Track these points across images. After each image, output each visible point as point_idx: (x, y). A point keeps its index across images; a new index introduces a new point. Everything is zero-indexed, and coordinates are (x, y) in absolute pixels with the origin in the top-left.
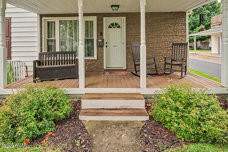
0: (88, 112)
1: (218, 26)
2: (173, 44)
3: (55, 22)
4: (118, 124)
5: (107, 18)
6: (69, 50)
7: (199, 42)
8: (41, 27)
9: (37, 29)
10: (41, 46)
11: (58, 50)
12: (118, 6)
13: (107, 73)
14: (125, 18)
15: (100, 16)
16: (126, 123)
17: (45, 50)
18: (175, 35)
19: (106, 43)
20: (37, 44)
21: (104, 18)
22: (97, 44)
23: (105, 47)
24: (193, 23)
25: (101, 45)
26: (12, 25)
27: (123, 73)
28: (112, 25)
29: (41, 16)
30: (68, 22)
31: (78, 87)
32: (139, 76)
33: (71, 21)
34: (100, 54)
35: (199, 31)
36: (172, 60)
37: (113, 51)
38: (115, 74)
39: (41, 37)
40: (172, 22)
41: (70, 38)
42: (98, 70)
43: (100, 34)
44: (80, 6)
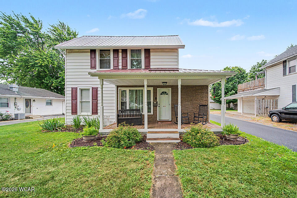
0: (150, 139)
1: (242, 92)
2: (200, 105)
3: (126, 91)
4: (165, 144)
5: (159, 88)
6: (135, 108)
8: (117, 93)
9: (115, 95)
10: (117, 106)
11: (128, 108)
12: (167, 83)
13: (159, 123)
14: (171, 89)
15: (155, 87)
16: (170, 143)
17: (120, 109)
18: (202, 100)
19: (159, 104)
20: (115, 105)
21: (158, 89)
22: (153, 105)
23: (158, 107)
24: (226, 89)
25: (155, 106)
26: (99, 92)
27: (170, 123)
28: (163, 93)
29: (118, 87)
30: (135, 91)
31: (144, 128)
32: (178, 124)
33: (137, 90)
34: (155, 111)
35: (230, 95)
36: (199, 115)
37: (163, 109)
38: (164, 123)
39: (118, 100)
40: (199, 92)
41: (136, 101)
42: (153, 121)
43: (155, 98)
44: (146, 84)
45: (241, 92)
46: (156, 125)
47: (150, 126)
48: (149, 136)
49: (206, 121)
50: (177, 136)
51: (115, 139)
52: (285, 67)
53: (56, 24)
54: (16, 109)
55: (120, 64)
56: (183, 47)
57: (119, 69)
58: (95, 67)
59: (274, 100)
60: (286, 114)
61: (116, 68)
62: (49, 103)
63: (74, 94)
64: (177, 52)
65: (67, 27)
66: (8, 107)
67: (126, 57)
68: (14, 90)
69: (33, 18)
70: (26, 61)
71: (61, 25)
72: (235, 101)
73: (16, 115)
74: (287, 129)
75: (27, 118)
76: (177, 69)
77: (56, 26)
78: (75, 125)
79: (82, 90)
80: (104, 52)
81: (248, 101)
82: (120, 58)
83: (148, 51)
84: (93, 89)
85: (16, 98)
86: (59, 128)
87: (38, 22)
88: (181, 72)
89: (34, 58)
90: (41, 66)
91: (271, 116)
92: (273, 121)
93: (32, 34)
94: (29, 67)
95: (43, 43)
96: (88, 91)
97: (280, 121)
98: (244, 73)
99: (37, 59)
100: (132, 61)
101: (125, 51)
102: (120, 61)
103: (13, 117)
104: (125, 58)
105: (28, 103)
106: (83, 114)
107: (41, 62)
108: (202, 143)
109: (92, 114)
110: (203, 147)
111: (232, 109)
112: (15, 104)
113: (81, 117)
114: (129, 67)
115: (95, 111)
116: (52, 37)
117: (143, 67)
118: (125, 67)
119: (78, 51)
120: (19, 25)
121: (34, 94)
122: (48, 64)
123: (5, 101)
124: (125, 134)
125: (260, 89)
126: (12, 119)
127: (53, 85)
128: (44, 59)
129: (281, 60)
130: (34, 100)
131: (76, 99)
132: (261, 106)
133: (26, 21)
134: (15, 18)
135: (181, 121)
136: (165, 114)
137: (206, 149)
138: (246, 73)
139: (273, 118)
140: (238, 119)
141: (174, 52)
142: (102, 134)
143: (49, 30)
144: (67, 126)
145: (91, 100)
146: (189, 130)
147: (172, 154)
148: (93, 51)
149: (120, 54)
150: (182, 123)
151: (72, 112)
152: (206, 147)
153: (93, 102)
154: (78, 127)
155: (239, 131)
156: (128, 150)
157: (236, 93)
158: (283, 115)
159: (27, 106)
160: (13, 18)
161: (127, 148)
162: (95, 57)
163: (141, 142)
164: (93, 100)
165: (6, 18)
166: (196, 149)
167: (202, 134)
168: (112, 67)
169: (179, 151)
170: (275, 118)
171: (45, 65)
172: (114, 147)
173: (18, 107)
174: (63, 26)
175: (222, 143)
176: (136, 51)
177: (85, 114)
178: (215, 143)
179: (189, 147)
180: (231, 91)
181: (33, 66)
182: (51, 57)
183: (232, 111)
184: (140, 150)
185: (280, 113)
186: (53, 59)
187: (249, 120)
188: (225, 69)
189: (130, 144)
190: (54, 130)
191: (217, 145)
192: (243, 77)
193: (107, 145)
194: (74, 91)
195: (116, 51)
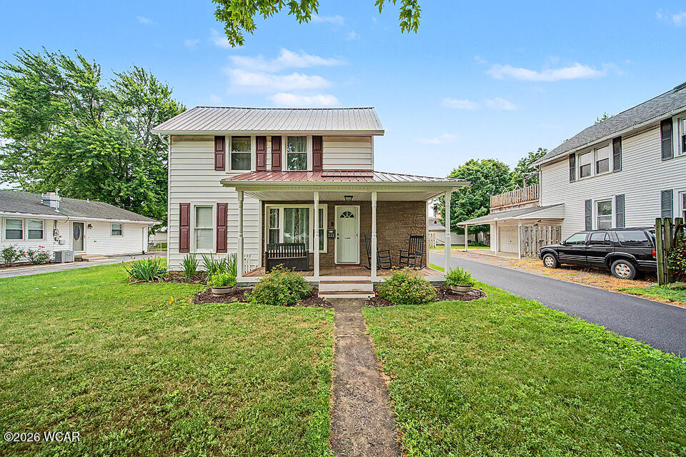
0: (323, 293)
1: (499, 211)
2: (411, 237)
3: (278, 210)
4: (350, 299)
5: (339, 206)
6: (295, 242)
7: (482, 233)
8: (263, 215)
9: (259, 218)
10: (263, 237)
11: (281, 241)
12: (352, 197)
13: (339, 268)
14: (359, 207)
15: (331, 204)
16: (357, 299)
17: (267, 242)
18: (414, 227)
19: (338, 235)
20: (259, 235)
21: (336, 207)
22: (328, 236)
23: (336, 240)
24: (470, 203)
25: (331, 238)
26: (229, 212)
27: (357, 268)
28: (345, 215)
29: (264, 203)
30: (294, 210)
31: (313, 276)
32: (370, 269)
33: (297, 210)
34: (331, 246)
35: (478, 217)
36: (409, 254)
37: (345, 243)
38: (346, 268)
39: (263, 227)
40: (411, 212)
41: (295, 228)
42: (329, 265)
43: (331, 224)
44: (316, 199)
45: (496, 212)
46: (334, 271)
47: (324, 272)
48: (322, 288)
49: (423, 264)
50: (370, 287)
51: (267, 291)
52: (572, 165)
53: (128, 70)
54: (57, 243)
55: (269, 162)
56: (381, 133)
57: (265, 171)
58: (222, 168)
59: (555, 228)
60: (566, 252)
61: (261, 169)
62: (118, 232)
63: (184, 215)
64: (371, 141)
65: (149, 77)
66: (42, 238)
67: (280, 149)
68: (53, 204)
69: (83, 61)
70: (69, 146)
71: (137, 73)
72: (486, 228)
73: (58, 254)
74: (563, 279)
75: (77, 259)
76: (371, 171)
77: (128, 75)
78: (187, 272)
79: (198, 208)
80: (239, 141)
81: (510, 227)
82: (269, 150)
83: (318, 140)
84: (218, 206)
85: (56, 221)
86: (159, 277)
87: (92, 68)
88: (377, 180)
89: (85, 140)
90: (98, 156)
91: (542, 256)
92: (545, 265)
93: (80, 92)
94: (74, 159)
95: (102, 110)
96: (210, 209)
97: (558, 266)
98: (505, 172)
99: (90, 141)
100: (290, 157)
101: (277, 140)
102: (269, 156)
103: (52, 258)
104: (277, 151)
105: (79, 229)
106: (199, 251)
107: (98, 149)
108: (409, 297)
109: (217, 252)
110: (411, 304)
111: (481, 245)
112: (54, 233)
113: (198, 257)
114: (284, 167)
115: (222, 246)
116: (120, 97)
117: (310, 168)
118: (277, 168)
119: (192, 137)
120: (54, 74)
121: (89, 212)
122: (113, 151)
123: (36, 227)
124: (283, 283)
125: (531, 205)
126: (50, 263)
127: (122, 194)
128: (105, 142)
129: (567, 153)
130: (89, 226)
131: (188, 225)
132: (530, 239)
133: (71, 66)
134: (46, 60)
135: (377, 263)
136: (349, 251)
137: (415, 306)
138: (510, 172)
139: (546, 260)
140: (487, 262)
141: (366, 141)
142: (242, 284)
143: (114, 84)
144: (172, 274)
145: (214, 226)
146: (389, 278)
147: (360, 312)
148: (219, 139)
149: (269, 144)
150: (378, 268)
151: (180, 249)
152: (415, 303)
153: (218, 230)
154: (192, 275)
155: (471, 280)
156: (292, 307)
157: (488, 212)
158: (562, 256)
159: (76, 237)
160: (45, 60)
161: (288, 305)
162: (223, 150)
163: (310, 297)
164: (218, 225)
165: (30, 59)
166: (399, 306)
167: (409, 283)
168: (253, 168)
169: (373, 308)
170: (550, 261)
171: (106, 154)
172: (267, 303)
173: (60, 239)
174: (141, 75)
175: (443, 298)
176: (297, 140)
177: (204, 251)
178: (429, 297)
179: (388, 303)
180: (479, 209)
181: (82, 156)
182: (117, 139)
183: (481, 247)
184: (309, 307)
185: (558, 251)
186: (122, 142)
187: (505, 265)
188: (467, 164)
189: (293, 298)
190: (150, 279)
191: (432, 300)
192: (504, 180)
193: (255, 301)
194: (184, 209)
195: (261, 139)
